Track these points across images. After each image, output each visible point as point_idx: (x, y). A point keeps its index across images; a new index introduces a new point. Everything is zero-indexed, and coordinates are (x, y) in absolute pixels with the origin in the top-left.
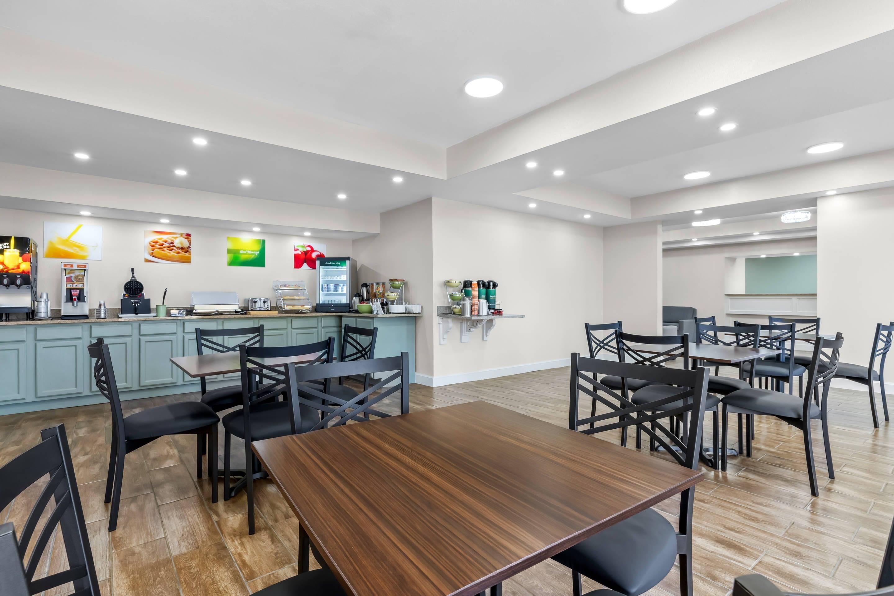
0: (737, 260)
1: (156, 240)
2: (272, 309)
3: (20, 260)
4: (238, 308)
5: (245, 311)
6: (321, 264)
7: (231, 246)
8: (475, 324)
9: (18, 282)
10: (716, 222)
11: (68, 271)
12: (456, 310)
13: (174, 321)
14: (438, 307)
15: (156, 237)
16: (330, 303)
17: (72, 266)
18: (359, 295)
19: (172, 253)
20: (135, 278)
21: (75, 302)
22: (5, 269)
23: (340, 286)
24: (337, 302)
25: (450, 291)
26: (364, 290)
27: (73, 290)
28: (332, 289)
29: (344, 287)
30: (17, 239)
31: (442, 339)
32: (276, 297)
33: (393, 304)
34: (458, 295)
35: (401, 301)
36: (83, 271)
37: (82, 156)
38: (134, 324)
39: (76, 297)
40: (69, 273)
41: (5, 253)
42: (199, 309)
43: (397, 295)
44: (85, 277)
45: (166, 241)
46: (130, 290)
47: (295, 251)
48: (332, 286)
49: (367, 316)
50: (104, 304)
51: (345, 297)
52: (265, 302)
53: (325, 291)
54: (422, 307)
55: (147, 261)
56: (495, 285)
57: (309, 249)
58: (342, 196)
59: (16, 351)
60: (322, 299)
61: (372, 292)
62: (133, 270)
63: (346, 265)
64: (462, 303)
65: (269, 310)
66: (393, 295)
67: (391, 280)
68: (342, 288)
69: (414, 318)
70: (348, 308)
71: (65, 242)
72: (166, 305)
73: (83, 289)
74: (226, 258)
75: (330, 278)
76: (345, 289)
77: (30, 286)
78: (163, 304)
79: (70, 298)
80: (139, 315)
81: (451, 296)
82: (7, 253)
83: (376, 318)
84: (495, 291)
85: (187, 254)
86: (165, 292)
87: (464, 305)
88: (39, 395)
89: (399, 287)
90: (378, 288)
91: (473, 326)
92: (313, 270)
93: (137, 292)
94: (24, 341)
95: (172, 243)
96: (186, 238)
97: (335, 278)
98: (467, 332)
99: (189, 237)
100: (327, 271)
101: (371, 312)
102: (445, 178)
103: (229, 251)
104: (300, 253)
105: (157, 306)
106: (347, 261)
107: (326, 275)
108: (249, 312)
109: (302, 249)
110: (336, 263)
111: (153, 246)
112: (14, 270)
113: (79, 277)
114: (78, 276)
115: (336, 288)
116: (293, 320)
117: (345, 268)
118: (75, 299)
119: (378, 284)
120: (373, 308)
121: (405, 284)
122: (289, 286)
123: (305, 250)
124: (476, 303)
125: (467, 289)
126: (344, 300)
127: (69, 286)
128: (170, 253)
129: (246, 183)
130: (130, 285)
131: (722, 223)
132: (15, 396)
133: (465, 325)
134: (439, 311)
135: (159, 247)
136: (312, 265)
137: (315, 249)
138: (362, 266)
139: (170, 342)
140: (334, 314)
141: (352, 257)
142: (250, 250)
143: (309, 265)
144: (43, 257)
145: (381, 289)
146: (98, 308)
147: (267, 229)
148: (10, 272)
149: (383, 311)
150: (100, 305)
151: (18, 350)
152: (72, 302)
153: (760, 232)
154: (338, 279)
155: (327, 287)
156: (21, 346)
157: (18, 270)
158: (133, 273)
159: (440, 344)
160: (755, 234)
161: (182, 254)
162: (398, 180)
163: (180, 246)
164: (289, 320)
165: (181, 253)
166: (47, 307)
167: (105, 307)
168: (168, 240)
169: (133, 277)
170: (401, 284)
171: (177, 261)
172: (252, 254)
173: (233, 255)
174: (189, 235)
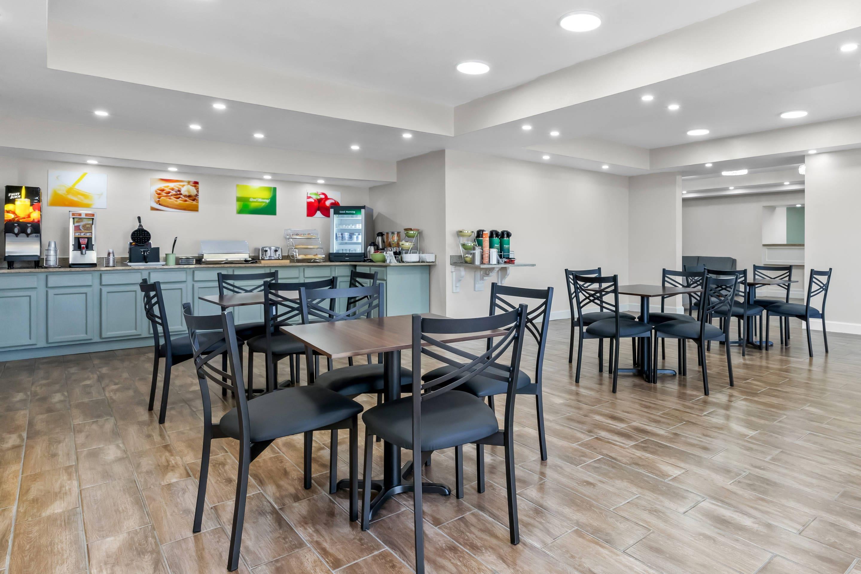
0: (777, 208)
1: (163, 188)
2: (284, 258)
3: (31, 209)
4: (248, 257)
5: (255, 260)
6: (335, 213)
7: (242, 194)
8: (488, 273)
9: (29, 231)
10: (744, 172)
11: (76, 220)
12: (468, 259)
13: (184, 269)
14: (451, 256)
15: (163, 185)
16: (344, 252)
17: (80, 215)
18: (374, 244)
19: (179, 201)
20: (142, 226)
21: (84, 251)
22: (16, 218)
23: (356, 235)
24: (352, 251)
25: (463, 240)
26: (379, 239)
27: (81, 239)
28: (347, 238)
29: (359, 236)
30: (27, 188)
31: (454, 288)
32: (288, 246)
33: (406, 253)
34: (470, 245)
35: (416, 249)
36: (92, 220)
37: (101, 113)
38: (143, 272)
39: (84, 246)
40: (77, 222)
41: (16, 203)
42: (207, 257)
43: (411, 245)
44: (93, 226)
45: (173, 189)
46: (137, 239)
47: (307, 199)
48: (347, 235)
49: (382, 265)
50: (113, 253)
51: (360, 246)
52: (276, 251)
53: (340, 241)
54: (436, 256)
55: (153, 209)
56: (509, 235)
57: (323, 196)
58: (355, 148)
59: (28, 298)
60: (336, 248)
61: (387, 241)
62: (139, 218)
63: (361, 214)
64: (472, 252)
65: (281, 259)
66: (407, 245)
67: (406, 230)
68: (357, 237)
69: (428, 267)
70: (363, 257)
71: (70, 191)
72: (175, 254)
73: (91, 238)
74: (235, 206)
75: (344, 227)
76: (360, 239)
77: (39, 235)
78: (173, 252)
79: (78, 246)
80: (149, 263)
81: (463, 245)
82: (18, 202)
83: (390, 267)
84: (509, 240)
85: (194, 203)
86: (175, 241)
87: (474, 255)
88: (50, 341)
89: (413, 237)
90: (392, 237)
91: (486, 274)
92: (327, 219)
93: (145, 241)
94: (36, 288)
95: (179, 191)
96: (193, 186)
97: (350, 227)
98: (480, 280)
99: (197, 185)
100: (341, 220)
101: (384, 261)
102: (452, 135)
103: (239, 199)
104: (313, 201)
105: (166, 254)
106: (362, 210)
107: (341, 223)
108: (259, 261)
109: (315, 197)
110: (351, 212)
111: (159, 194)
112: (25, 219)
113: (87, 226)
114: (86, 224)
115: (351, 237)
116: (305, 269)
117: (361, 217)
118: (83, 247)
119: (393, 233)
120: (386, 257)
121: (420, 233)
122: (301, 235)
123: (319, 198)
124: (486, 253)
125: (480, 239)
126: (359, 249)
127: (77, 235)
128: (176, 201)
129: (259, 136)
130: (137, 233)
131: (750, 173)
132: (26, 341)
133: (479, 274)
134: (452, 260)
135: (165, 194)
136: (326, 214)
137: (329, 197)
138: (379, 215)
139: (180, 290)
140: (348, 263)
141: (367, 205)
142: (260, 198)
143: (323, 214)
144: (48, 205)
145: (396, 238)
146: (106, 256)
147: (278, 178)
148: (21, 220)
149: (396, 260)
150: (109, 254)
151: (30, 296)
152: (80, 250)
153: (790, 182)
154: (353, 227)
155: (341, 236)
156: (33, 293)
157: (29, 219)
158: (140, 222)
159: (453, 292)
160: (785, 183)
161: (190, 202)
162: (407, 136)
163: (187, 194)
164: (302, 269)
165: (188, 201)
166: (56, 255)
167: (114, 256)
168: (174, 188)
169: (140, 226)
170: (416, 233)
171: (185, 209)
172: (263, 202)
173: (242, 203)
174: (196, 183)
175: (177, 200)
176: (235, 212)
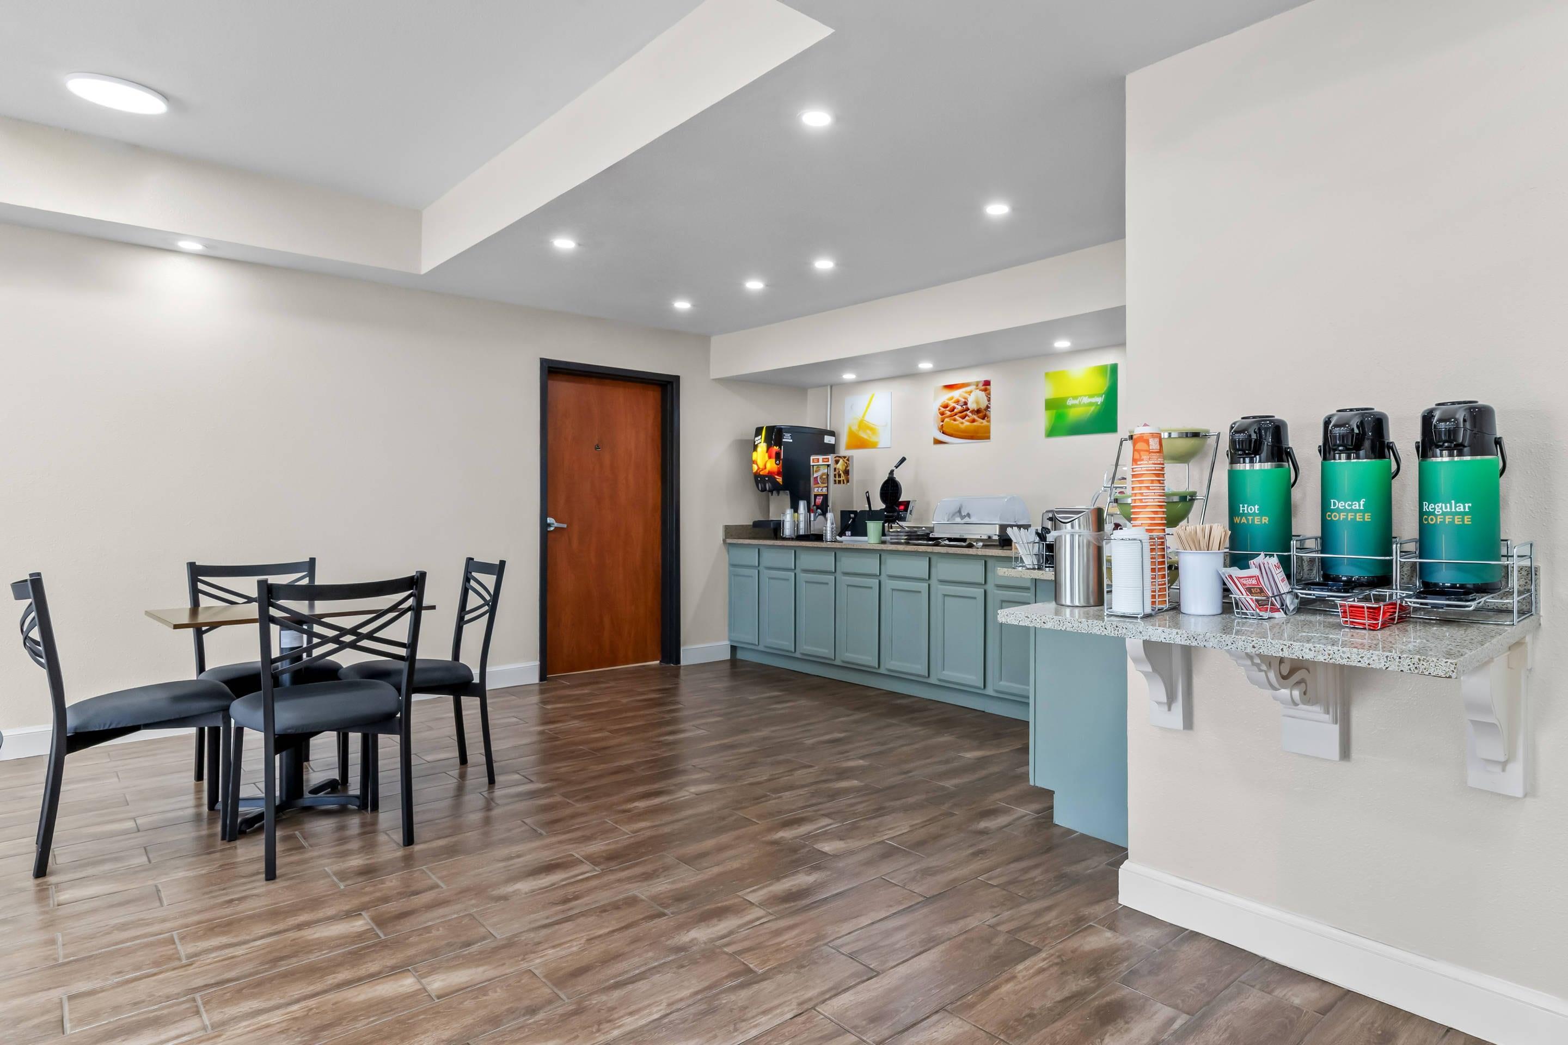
1: (947, 402)
3: (766, 457)
7: (1050, 392)
9: (767, 486)
11: (815, 468)
15: (946, 397)
17: (818, 460)
19: (966, 423)
27: (818, 497)
30: (768, 428)
36: (827, 467)
40: (816, 471)
41: (758, 449)
45: (957, 402)
46: (887, 497)
55: (937, 442)
71: (861, 423)
73: (827, 495)
74: (1042, 419)
85: (984, 422)
93: (895, 498)
95: (965, 403)
96: (983, 391)
99: (988, 387)
103: (1051, 405)
111: (943, 414)
114: (822, 475)
127: (816, 491)
128: (962, 423)
130: (887, 486)
135: (950, 413)
142: (1085, 396)
157: (765, 470)
161: (980, 422)
163: (976, 407)
165: (977, 421)
168: (960, 398)
171: (972, 438)
172: (1091, 404)
173: (1055, 411)
174: (987, 383)
175: (963, 421)
176: (1042, 432)
